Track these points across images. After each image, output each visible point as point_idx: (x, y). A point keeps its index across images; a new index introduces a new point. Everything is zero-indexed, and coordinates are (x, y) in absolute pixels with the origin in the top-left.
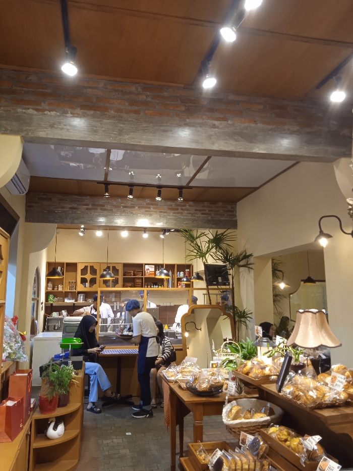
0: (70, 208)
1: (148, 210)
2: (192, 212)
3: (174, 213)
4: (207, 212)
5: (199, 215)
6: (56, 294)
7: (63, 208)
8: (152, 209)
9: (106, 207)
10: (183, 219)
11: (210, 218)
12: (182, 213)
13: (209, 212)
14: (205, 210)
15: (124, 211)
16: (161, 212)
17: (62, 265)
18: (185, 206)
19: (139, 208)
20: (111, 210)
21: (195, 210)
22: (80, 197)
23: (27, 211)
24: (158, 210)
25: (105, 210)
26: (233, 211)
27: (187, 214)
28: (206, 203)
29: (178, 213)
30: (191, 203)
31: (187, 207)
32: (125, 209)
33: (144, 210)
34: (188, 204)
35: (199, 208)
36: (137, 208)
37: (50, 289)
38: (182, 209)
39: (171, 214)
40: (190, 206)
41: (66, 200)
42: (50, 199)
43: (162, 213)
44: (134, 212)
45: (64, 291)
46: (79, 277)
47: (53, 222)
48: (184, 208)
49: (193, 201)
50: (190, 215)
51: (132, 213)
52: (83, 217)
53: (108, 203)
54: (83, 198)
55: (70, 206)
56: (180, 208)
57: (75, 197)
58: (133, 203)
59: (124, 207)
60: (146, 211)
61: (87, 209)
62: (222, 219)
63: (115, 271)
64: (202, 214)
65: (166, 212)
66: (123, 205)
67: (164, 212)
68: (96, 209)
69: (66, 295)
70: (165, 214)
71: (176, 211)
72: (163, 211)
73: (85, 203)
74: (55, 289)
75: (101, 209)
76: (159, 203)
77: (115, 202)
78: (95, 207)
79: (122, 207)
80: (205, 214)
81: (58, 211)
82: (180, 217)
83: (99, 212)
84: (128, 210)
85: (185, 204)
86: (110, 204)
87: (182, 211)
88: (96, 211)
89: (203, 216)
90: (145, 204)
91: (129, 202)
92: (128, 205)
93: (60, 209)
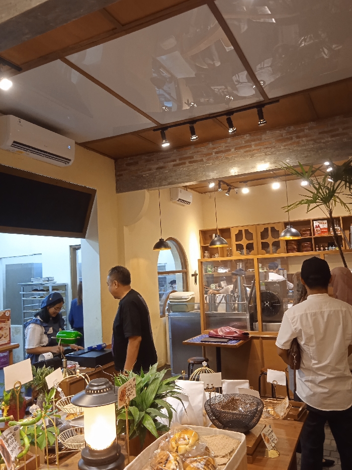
1: (248, 149)
2: (314, 137)
3: (285, 146)
4: (341, 130)
5: (326, 139)
7: (150, 170)
8: (253, 147)
10: (301, 150)
11: (345, 140)
12: (298, 143)
13: (345, 131)
14: (337, 130)
15: (217, 158)
16: (267, 148)
17: (215, 231)
18: (303, 130)
19: (236, 149)
23: (117, 181)
24: (261, 147)
25: (195, 162)
27: (307, 141)
28: (338, 119)
29: (291, 144)
31: (306, 131)
32: (218, 155)
33: (242, 151)
34: (307, 127)
35: (326, 129)
36: (233, 150)
38: (298, 137)
39: (282, 148)
40: (309, 129)
41: (153, 160)
42: (136, 163)
43: (269, 150)
44: (230, 157)
46: (234, 243)
47: (141, 188)
48: (301, 134)
49: (313, 120)
50: (311, 142)
51: (227, 158)
53: (198, 152)
56: (294, 136)
58: (227, 145)
59: (217, 153)
60: (245, 152)
63: (275, 232)
64: (333, 136)
65: (275, 147)
66: (215, 150)
67: (271, 148)
70: (273, 150)
71: (289, 142)
72: (269, 146)
76: (264, 136)
77: (204, 150)
78: (183, 161)
79: (214, 154)
80: (337, 135)
81: (146, 174)
82: (295, 149)
83: (188, 166)
84: (223, 155)
85: (302, 128)
86: (199, 153)
87: (298, 140)
88: (184, 166)
89: (334, 139)
90: (243, 142)
91: (222, 145)
92: (221, 149)
93: (147, 172)
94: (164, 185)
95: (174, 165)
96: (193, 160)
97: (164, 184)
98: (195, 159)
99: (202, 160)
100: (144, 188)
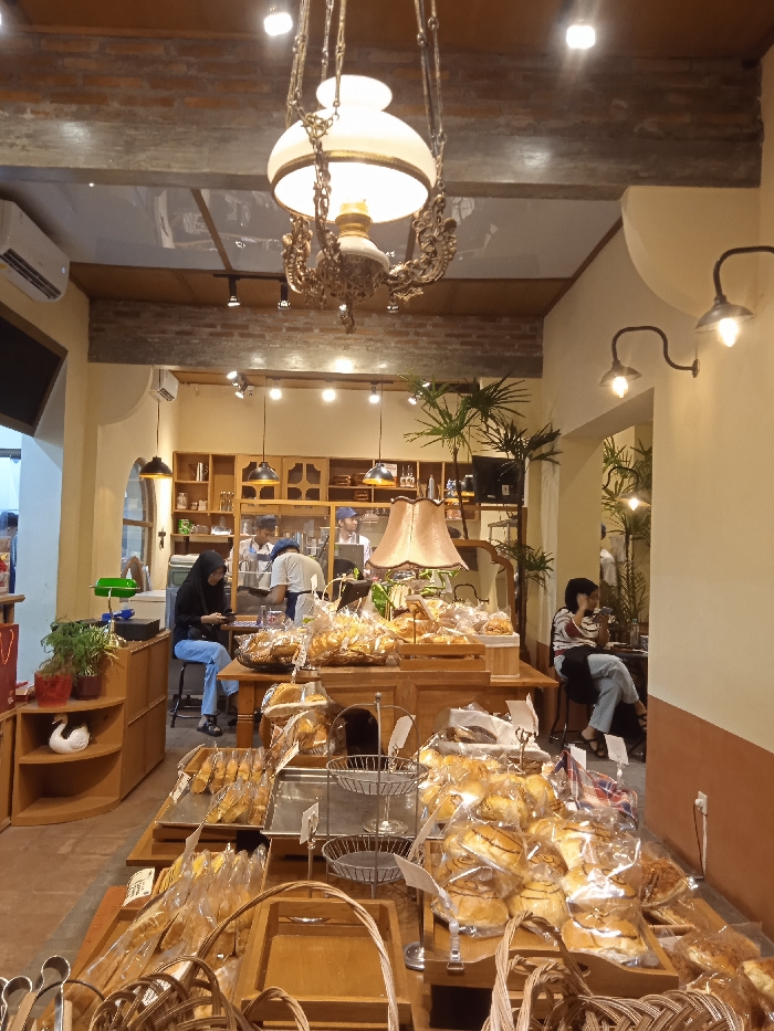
0: (178, 333)
1: (340, 335)
2: (439, 339)
3: (397, 343)
4: (474, 338)
5: (454, 346)
6: (194, 519)
7: (164, 332)
9: (250, 331)
10: (419, 355)
11: (479, 353)
12: (416, 343)
13: (479, 340)
14: (470, 336)
15: (289, 339)
16: (370, 340)
17: (204, 458)
18: (424, 325)
19: (321, 330)
20: (262, 336)
21: (447, 335)
22: (197, 310)
23: (91, 339)
24: (364, 337)
25: (250, 336)
26: (534, 337)
27: (429, 343)
28: (472, 321)
29: (406, 342)
30: (437, 319)
31: (429, 328)
32: (291, 333)
33: (331, 336)
34: (431, 322)
35: (455, 332)
36: (317, 331)
37: (181, 507)
38: (417, 334)
39: (393, 345)
40: (435, 325)
41: (170, 317)
42: (137, 315)
43: (372, 343)
44: (311, 341)
45: (209, 512)
46: (239, 484)
47: (143, 362)
48: (421, 330)
49: (440, 314)
50: (434, 346)
51: (306, 342)
52: (204, 352)
53: (257, 321)
54: (204, 310)
55: (178, 329)
56: (412, 330)
57: (188, 308)
58: (308, 321)
59: (289, 329)
60: (336, 338)
61: (211, 334)
62: (507, 354)
63: (313, 473)
64: (463, 344)
65: (381, 341)
66: (286, 324)
67: (377, 341)
68: (231, 335)
69: (215, 520)
70: (379, 344)
71: (405, 339)
72: (373, 337)
73: (207, 321)
74: (194, 508)
75: (242, 335)
76: (368, 321)
77: (269, 320)
78: (228, 330)
79: (284, 330)
80: (469, 344)
81: (154, 338)
82: (411, 350)
83: (237, 341)
84: (299, 336)
86: (260, 324)
87: (416, 338)
88: (229, 339)
89: (464, 347)
90: (335, 322)
91: (300, 319)
93: (157, 336)
96: (246, 331)
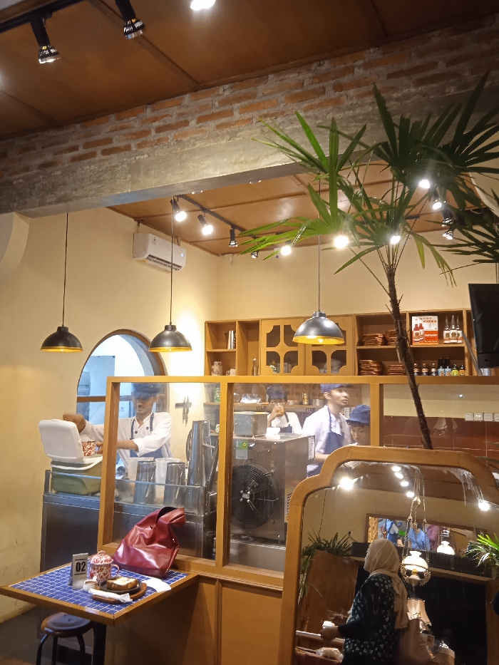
1: (224, 120)
4: (442, 67)
5: (405, 91)
8: (237, 115)
11: (452, 90)
13: (452, 68)
14: (434, 65)
15: (159, 143)
16: (266, 116)
17: (233, 325)
18: (350, 70)
19: (198, 122)
21: (390, 76)
24: (255, 114)
25: (114, 150)
27: (359, 96)
30: (372, 53)
31: (359, 72)
32: (162, 135)
33: (212, 124)
34: (361, 62)
35: (405, 66)
36: (193, 123)
38: (339, 88)
40: (367, 66)
43: (268, 120)
44: (185, 139)
46: (264, 349)
48: (346, 79)
50: (369, 100)
51: (180, 142)
53: (122, 128)
54: (66, 131)
55: (39, 161)
56: (330, 84)
58: (182, 111)
59: (159, 130)
60: (218, 127)
64: (420, 82)
65: (283, 113)
66: (157, 124)
67: (276, 115)
68: (93, 154)
70: (279, 120)
72: (271, 111)
73: (71, 143)
76: (261, 89)
77: (135, 123)
78: (91, 150)
79: (153, 133)
80: (432, 79)
81: (18, 179)
83: (100, 161)
84: (171, 135)
85: (350, 64)
86: (125, 131)
87: (337, 94)
88: (92, 160)
89: (423, 88)
90: (217, 104)
91: (171, 112)
92: (170, 121)
93: (21, 175)
94: (50, 203)
95: (73, 159)
96: (109, 146)
97: (48, 201)
98: (115, 144)
99: (128, 148)
100: (12, 211)
